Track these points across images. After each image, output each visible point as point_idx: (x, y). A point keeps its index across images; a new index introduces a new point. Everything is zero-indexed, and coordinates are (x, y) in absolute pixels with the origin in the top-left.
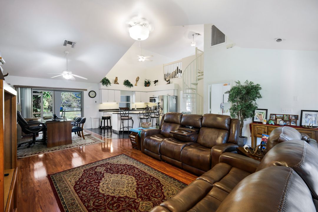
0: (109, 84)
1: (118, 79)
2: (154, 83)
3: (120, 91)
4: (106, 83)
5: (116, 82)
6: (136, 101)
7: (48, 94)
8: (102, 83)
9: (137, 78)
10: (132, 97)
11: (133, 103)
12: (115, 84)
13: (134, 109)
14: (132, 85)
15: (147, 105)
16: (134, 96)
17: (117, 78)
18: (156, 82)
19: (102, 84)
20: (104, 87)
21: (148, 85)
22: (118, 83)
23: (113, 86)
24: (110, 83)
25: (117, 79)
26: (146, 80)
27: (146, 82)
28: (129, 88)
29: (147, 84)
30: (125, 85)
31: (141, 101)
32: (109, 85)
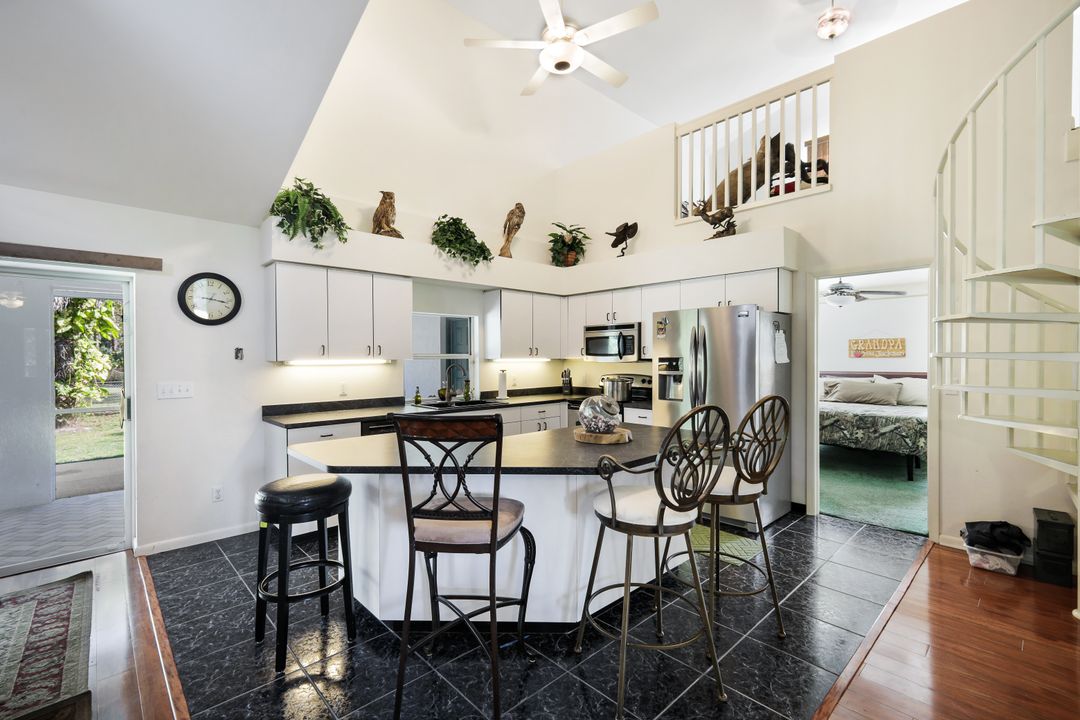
0: (330, 230)
1: (396, 205)
2: (615, 245)
3: (409, 284)
4: (309, 224)
5: (382, 222)
6: (507, 350)
7: (105, 322)
8: (279, 219)
9: (512, 213)
10: (483, 323)
11: (489, 360)
12: (373, 232)
13: (493, 394)
14: (481, 252)
15: (566, 374)
16: (493, 318)
17: (388, 197)
18: (625, 233)
19: (281, 224)
20: (299, 246)
21: (572, 256)
22: (396, 234)
23: (360, 245)
24: (340, 226)
25: (392, 205)
26: (559, 231)
27: (558, 240)
28: (466, 266)
29: (567, 250)
30: (442, 246)
31: (533, 352)
32: (329, 238)
